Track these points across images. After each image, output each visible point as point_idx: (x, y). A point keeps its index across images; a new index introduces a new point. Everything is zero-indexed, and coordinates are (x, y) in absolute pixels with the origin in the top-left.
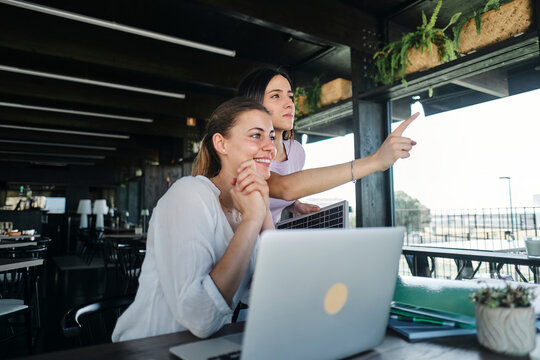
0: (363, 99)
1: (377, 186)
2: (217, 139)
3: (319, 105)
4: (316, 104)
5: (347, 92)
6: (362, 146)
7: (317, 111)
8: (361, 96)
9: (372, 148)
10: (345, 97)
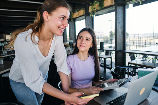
0: (118, 5)
1: (121, 33)
2: (45, 14)
3: (103, 7)
4: (102, 7)
5: (112, 3)
6: (117, 21)
7: (102, 9)
8: (118, 4)
9: (120, 21)
10: (112, 4)
